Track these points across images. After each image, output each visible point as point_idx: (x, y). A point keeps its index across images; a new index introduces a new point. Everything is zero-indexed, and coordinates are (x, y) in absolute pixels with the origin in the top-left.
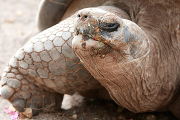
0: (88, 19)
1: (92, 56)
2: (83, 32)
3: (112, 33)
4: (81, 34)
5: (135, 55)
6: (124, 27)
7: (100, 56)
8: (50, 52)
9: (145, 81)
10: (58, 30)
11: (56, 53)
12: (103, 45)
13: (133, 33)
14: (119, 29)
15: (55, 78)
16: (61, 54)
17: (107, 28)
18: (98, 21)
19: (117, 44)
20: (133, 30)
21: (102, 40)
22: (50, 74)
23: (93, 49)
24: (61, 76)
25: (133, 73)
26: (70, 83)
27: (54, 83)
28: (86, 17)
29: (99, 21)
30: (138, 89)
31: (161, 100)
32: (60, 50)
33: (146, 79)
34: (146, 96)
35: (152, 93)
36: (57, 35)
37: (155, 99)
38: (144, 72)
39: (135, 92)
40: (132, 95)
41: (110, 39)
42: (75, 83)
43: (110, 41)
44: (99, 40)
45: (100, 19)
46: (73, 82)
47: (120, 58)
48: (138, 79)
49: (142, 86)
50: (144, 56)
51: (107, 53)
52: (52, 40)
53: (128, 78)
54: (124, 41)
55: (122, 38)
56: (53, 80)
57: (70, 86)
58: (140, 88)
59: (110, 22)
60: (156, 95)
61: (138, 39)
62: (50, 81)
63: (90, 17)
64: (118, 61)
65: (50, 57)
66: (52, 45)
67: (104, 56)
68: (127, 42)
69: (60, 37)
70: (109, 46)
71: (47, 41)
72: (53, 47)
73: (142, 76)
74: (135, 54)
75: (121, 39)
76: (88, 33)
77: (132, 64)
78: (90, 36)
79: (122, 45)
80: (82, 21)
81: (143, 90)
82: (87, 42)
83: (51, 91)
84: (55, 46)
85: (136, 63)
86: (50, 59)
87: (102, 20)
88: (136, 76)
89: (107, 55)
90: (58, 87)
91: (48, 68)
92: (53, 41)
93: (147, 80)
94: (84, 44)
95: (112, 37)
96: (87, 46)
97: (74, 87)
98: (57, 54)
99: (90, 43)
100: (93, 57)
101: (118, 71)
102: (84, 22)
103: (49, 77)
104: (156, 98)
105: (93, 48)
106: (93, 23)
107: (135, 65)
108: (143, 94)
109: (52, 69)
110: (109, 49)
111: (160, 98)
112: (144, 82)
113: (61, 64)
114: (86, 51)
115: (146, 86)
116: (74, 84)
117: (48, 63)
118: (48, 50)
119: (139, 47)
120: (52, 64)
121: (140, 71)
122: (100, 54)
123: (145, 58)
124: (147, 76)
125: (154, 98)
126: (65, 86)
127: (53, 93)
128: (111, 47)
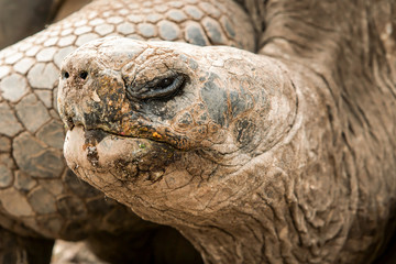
0: (89, 81)
1: (124, 183)
2: (83, 121)
3: (169, 104)
4: (80, 125)
5: (255, 147)
6: (202, 80)
7: (146, 176)
8: (17, 107)
9: (301, 207)
10: (42, 44)
11: (35, 108)
12: (149, 144)
13: (233, 88)
14: (188, 88)
15: (31, 185)
16: (52, 111)
17: (152, 93)
18: (120, 80)
19: (190, 134)
20: (234, 78)
21: (142, 132)
22: (17, 173)
23: (121, 163)
24: (49, 178)
25: (259, 194)
26: (76, 200)
27: (29, 200)
28: (84, 75)
29: (125, 79)
30: (284, 232)
31: (360, 252)
32: (47, 101)
33: (302, 201)
34: (310, 248)
35: (330, 236)
36: (40, 57)
37: (341, 251)
38: (296, 181)
39: (278, 243)
40: (269, 255)
41: (167, 123)
42: (88, 200)
43: (166, 130)
44: (133, 133)
45: (125, 73)
46: (83, 198)
47: (209, 168)
48: (280, 206)
49: (294, 222)
50: (287, 140)
51: (166, 164)
52: (24, 71)
53: (247, 211)
54: (210, 121)
55: (202, 113)
56: (25, 192)
57: (73, 210)
58: (290, 230)
59: (157, 74)
60: (341, 241)
61: (255, 100)
62: (17, 195)
63: (96, 74)
64: (205, 177)
65: (20, 121)
66: (25, 85)
67: (158, 174)
68: (221, 121)
69: (48, 62)
70: (166, 144)
71: (10, 74)
72: (28, 90)
73: (291, 195)
74: (256, 142)
75: (197, 118)
76: (98, 122)
77: (251, 175)
78: (106, 127)
79: (206, 132)
80: (74, 90)
81: (300, 233)
82: (99, 146)
83: (17, 229)
84: (33, 89)
85: (264, 168)
86: (19, 127)
87: (131, 74)
88: (270, 200)
89: (168, 169)
90: (38, 214)
91: (12, 156)
92: (26, 75)
93: (309, 202)
94: (93, 156)
95: (171, 117)
96: (102, 160)
97: (84, 216)
98: (40, 112)
99: (110, 148)
100: (130, 186)
101: (213, 203)
102: (81, 92)
103: (13, 182)
104: (345, 248)
105: (121, 160)
106: (106, 89)
107: (261, 173)
108: (301, 244)
109: (24, 158)
110: (168, 152)
111: (355, 245)
112: (297, 209)
113: (51, 143)
114: (103, 172)
115: (306, 219)
116: (87, 206)
117: (11, 139)
118: (13, 100)
119: (262, 123)
120: (25, 143)
121: (281, 184)
122: (144, 172)
123: (290, 144)
124: (307, 191)
125: (338, 248)
126: (59, 211)
127: (24, 238)
128: (175, 146)
